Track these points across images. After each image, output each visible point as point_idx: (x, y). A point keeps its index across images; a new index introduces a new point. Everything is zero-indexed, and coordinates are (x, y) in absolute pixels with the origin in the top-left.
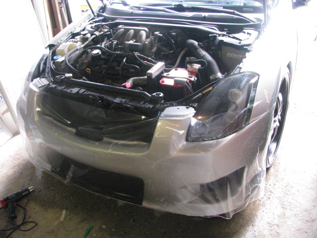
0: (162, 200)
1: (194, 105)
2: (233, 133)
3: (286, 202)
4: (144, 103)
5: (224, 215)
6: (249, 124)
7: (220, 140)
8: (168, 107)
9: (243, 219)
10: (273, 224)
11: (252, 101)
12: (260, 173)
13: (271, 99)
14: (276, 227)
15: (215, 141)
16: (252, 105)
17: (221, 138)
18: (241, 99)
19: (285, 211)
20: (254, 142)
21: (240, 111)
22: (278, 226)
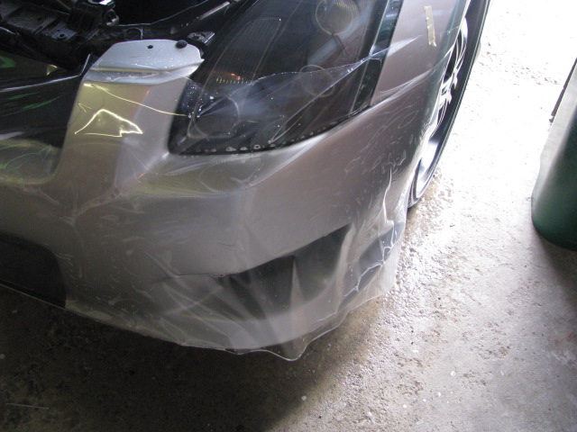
0: (111, 303)
1: (201, 38)
2: (316, 134)
3: (447, 299)
4: (52, 26)
5: (278, 348)
6: (368, 107)
7: (273, 153)
8: (122, 39)
9: (336, 340)
10: (409, 357)
11: (386, 39)
12: (390, 232)
13: (441, 35)
14: (414, 366)
15: (258, 155)
16: (383, 51)
17: (279, 145)
18: (352, 27)
19: (442, 322)
20: (380, 158)
21: (345, 69)
22: (419, 363)
